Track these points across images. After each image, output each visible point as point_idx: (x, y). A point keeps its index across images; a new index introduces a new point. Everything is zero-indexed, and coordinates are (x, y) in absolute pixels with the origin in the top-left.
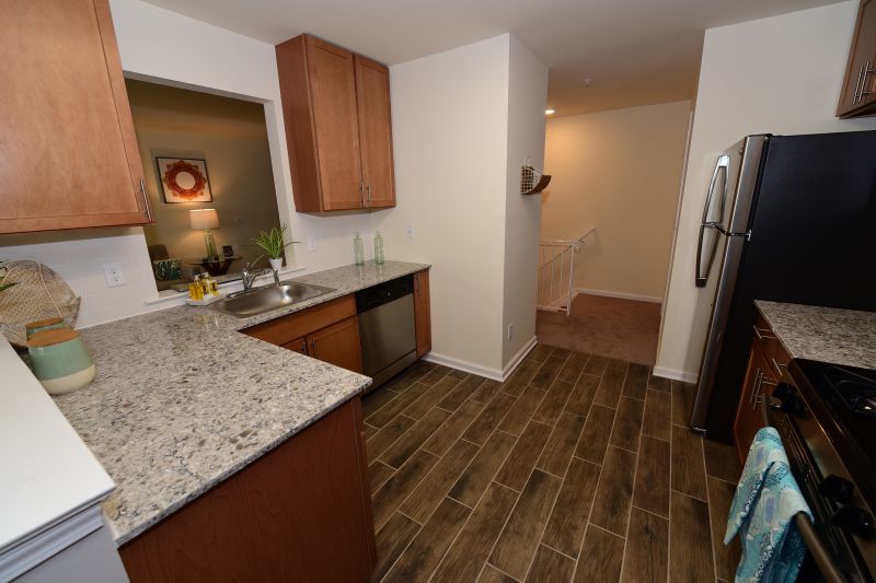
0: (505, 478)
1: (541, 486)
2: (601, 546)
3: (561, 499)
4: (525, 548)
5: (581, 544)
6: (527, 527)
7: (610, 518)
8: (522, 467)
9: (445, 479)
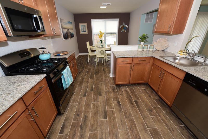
0: (112, 112)
1: (103, 114)
2: (88, 107)
3: (98, 113)
4: (101, 100)
5: (92, 106)
6: (102, 103)
7: (86, 114)
8: (111, 118)
9: (123, 104)
